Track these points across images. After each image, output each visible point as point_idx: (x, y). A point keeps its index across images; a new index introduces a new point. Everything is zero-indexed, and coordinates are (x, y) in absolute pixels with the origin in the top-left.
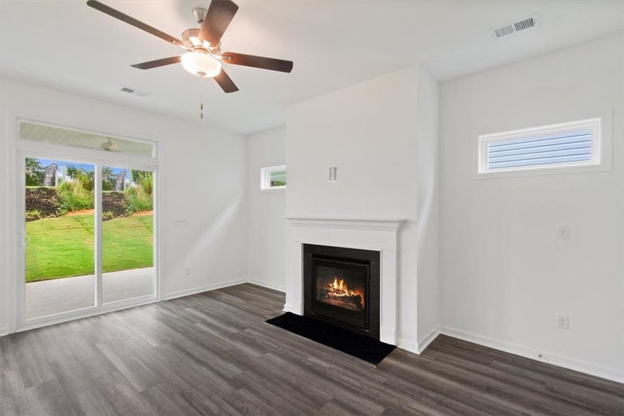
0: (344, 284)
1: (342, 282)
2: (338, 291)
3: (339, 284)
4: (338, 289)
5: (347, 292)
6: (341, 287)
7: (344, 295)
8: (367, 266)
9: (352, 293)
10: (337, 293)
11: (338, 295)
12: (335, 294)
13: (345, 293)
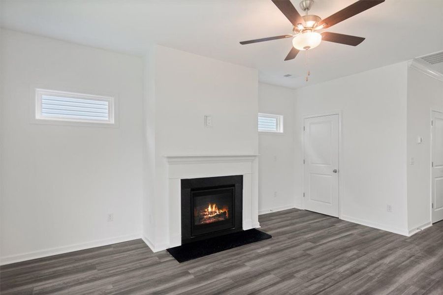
0: (215, 207)
1: (214, 206)
2: (211, 213)
3: (212, 208)
4: (212, 211)
5: (217, 211)
6: (214, 209)
7: (216, 214)
8: (234, 188)
9: (221, 211)
10: (211, 214)
11: (212, 216)
12: (209, 216)
13: (216, 212)
